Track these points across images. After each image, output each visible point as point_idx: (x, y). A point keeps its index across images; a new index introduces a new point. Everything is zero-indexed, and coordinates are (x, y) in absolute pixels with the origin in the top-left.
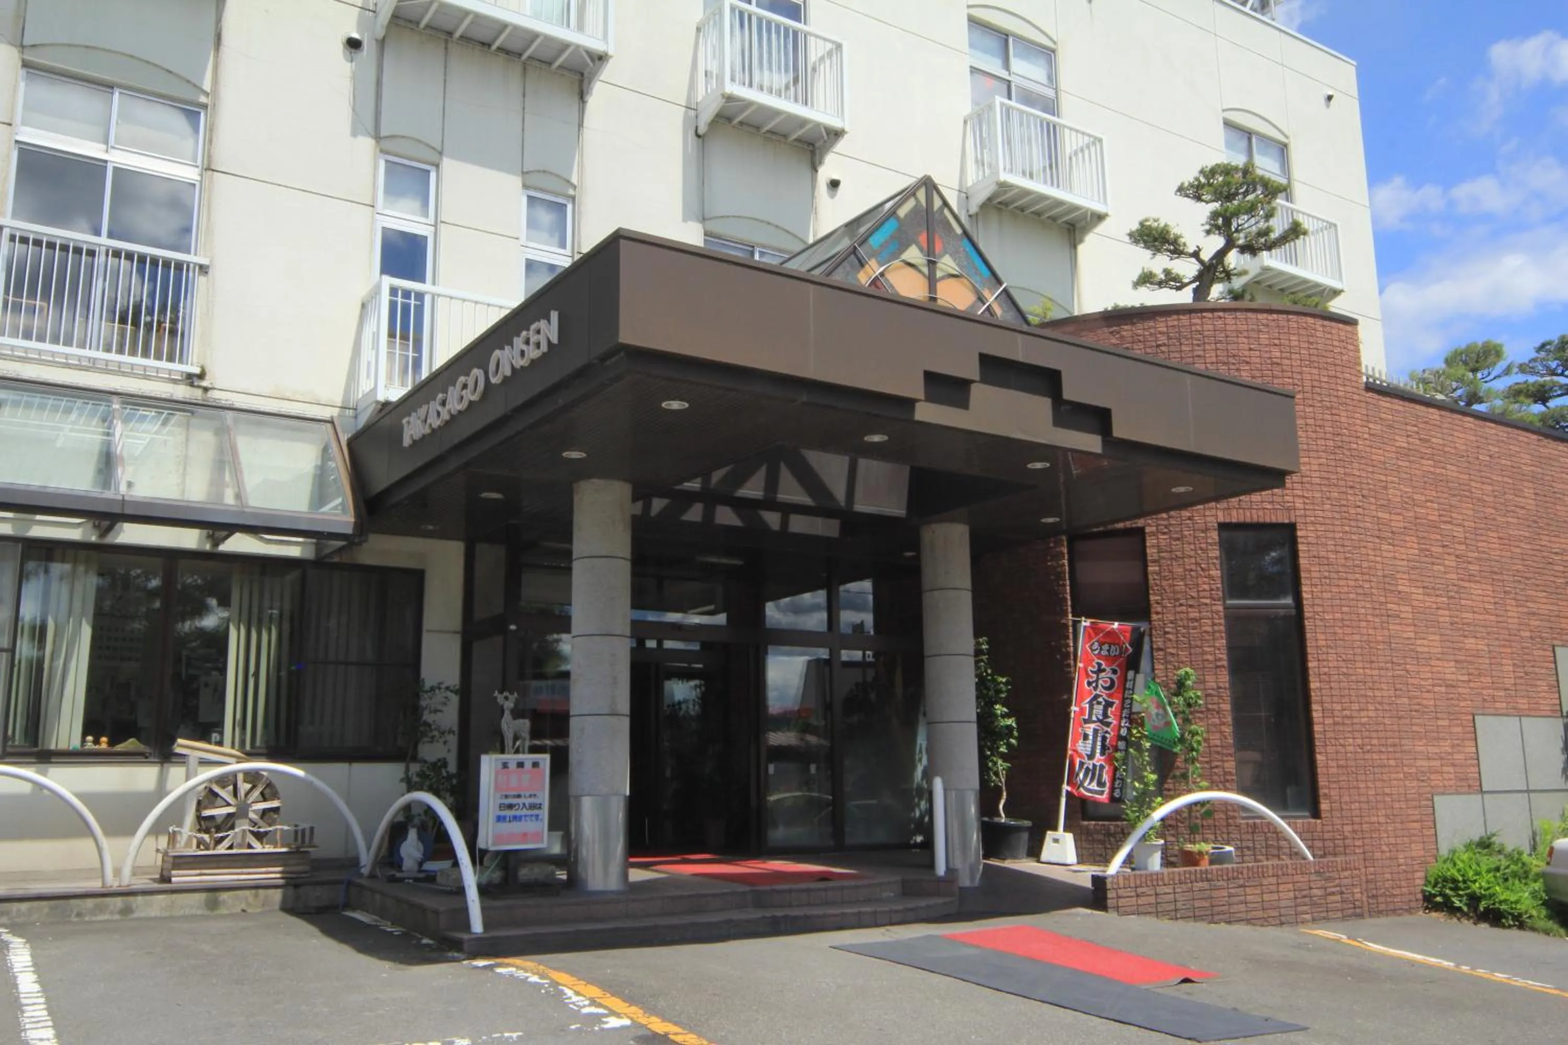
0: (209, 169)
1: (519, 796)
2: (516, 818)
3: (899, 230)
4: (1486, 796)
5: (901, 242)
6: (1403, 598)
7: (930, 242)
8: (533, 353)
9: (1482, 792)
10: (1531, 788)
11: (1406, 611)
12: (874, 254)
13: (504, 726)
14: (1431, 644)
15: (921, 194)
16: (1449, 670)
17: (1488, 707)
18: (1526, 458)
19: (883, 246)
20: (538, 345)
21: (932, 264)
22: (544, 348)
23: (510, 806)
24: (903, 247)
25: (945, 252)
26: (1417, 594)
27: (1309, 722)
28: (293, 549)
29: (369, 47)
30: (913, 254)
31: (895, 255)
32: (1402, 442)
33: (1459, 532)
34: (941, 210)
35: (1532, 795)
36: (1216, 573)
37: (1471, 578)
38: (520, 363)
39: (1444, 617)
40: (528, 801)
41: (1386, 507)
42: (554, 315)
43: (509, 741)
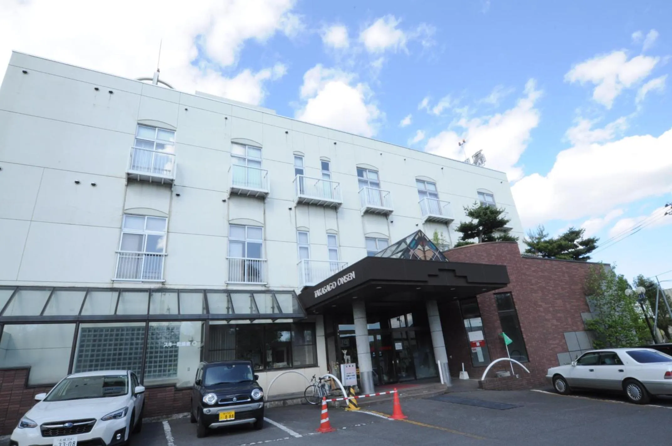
0: (265, 240)
1: (350, 373)
2: (350, 378)
3: (416, 242)
4: (570, 353)
5: (417, 245)
6: (541, 306)
7: (423, 243)
8: (348, 279)
9: (569, 352)
10: (581, 349)
11: (541, 309)
12: (411, 248)
13: (345, 358)
14: (549, 316)
15: (419, 234)
16: (555, 322)
17: (566, 330)
18: (564, 268)
19: (414, 246)
20: (350, 278)
21: (424, 249)
22: (352, 279)
23: (349, 376)
24: (417, 246)
25: (426, 245)
26: (543, 305)
27: (523, 338)
28: (291, 321)
29: (293, 208)
30: (420, 247)
31: (416, 248)
32: (533, 269)
33: (551, 288)
34: (424, 236)
35: (582, 351)
36: (495, 305)
37: (556, 299)
38: (345, 281)
39: (551, 309)
40: (352, 374)
41: (532, 285)
42: (354, 272)
43: (346, 361)
